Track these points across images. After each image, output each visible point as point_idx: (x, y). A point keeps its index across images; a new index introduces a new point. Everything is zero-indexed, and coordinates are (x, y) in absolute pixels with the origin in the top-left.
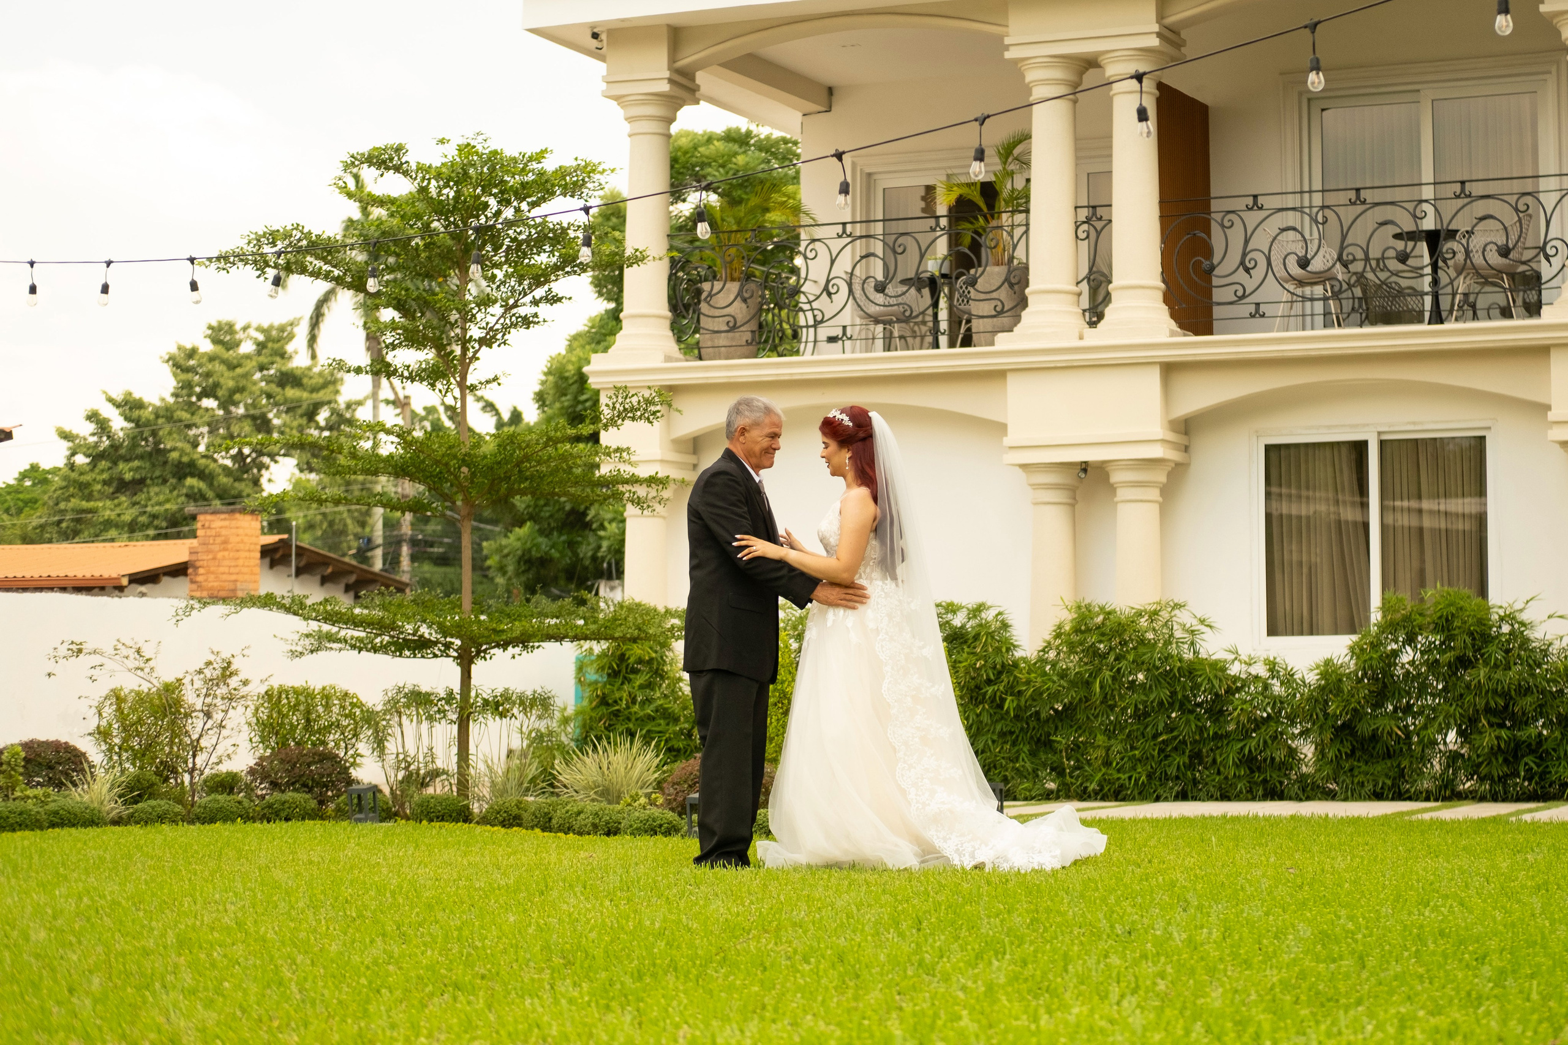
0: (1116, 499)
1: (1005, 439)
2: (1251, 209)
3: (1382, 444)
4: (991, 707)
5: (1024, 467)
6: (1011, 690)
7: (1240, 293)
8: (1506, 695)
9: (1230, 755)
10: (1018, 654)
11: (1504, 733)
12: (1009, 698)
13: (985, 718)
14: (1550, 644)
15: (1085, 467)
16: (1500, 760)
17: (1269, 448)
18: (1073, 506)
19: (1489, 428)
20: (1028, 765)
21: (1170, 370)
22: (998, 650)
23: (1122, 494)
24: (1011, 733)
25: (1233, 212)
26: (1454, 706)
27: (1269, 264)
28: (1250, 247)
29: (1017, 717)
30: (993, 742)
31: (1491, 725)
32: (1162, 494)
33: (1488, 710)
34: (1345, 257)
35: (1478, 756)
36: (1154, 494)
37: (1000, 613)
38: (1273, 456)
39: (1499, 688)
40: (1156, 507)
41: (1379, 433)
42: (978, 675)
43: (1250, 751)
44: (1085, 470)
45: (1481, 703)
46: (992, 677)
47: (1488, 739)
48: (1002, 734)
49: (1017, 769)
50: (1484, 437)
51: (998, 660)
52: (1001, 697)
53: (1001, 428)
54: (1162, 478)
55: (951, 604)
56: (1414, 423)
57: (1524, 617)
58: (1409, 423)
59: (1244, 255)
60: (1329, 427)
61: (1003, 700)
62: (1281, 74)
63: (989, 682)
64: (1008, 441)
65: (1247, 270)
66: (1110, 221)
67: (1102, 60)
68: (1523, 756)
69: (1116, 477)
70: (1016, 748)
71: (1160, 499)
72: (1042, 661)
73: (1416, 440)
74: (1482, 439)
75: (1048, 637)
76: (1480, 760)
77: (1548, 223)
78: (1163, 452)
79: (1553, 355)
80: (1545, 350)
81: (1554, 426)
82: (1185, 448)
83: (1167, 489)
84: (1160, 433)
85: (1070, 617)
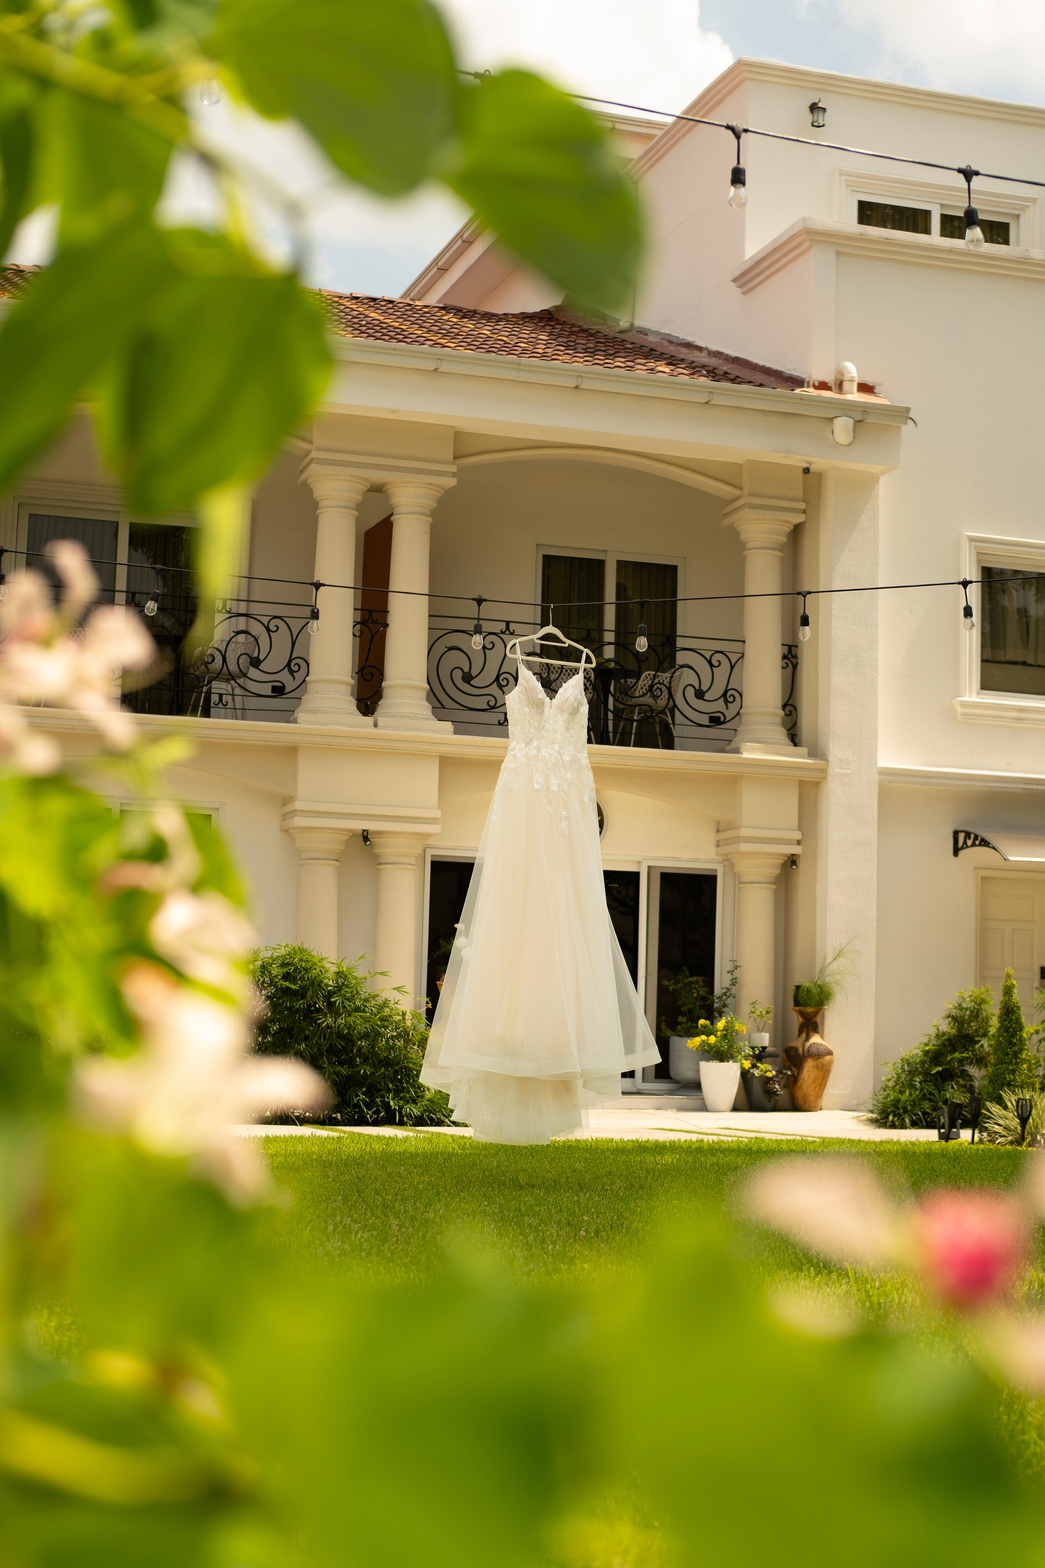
19: (219, 809)
77: (293, 644)
79: (302, 755)
80: (292, 750)
81: (298, 814)
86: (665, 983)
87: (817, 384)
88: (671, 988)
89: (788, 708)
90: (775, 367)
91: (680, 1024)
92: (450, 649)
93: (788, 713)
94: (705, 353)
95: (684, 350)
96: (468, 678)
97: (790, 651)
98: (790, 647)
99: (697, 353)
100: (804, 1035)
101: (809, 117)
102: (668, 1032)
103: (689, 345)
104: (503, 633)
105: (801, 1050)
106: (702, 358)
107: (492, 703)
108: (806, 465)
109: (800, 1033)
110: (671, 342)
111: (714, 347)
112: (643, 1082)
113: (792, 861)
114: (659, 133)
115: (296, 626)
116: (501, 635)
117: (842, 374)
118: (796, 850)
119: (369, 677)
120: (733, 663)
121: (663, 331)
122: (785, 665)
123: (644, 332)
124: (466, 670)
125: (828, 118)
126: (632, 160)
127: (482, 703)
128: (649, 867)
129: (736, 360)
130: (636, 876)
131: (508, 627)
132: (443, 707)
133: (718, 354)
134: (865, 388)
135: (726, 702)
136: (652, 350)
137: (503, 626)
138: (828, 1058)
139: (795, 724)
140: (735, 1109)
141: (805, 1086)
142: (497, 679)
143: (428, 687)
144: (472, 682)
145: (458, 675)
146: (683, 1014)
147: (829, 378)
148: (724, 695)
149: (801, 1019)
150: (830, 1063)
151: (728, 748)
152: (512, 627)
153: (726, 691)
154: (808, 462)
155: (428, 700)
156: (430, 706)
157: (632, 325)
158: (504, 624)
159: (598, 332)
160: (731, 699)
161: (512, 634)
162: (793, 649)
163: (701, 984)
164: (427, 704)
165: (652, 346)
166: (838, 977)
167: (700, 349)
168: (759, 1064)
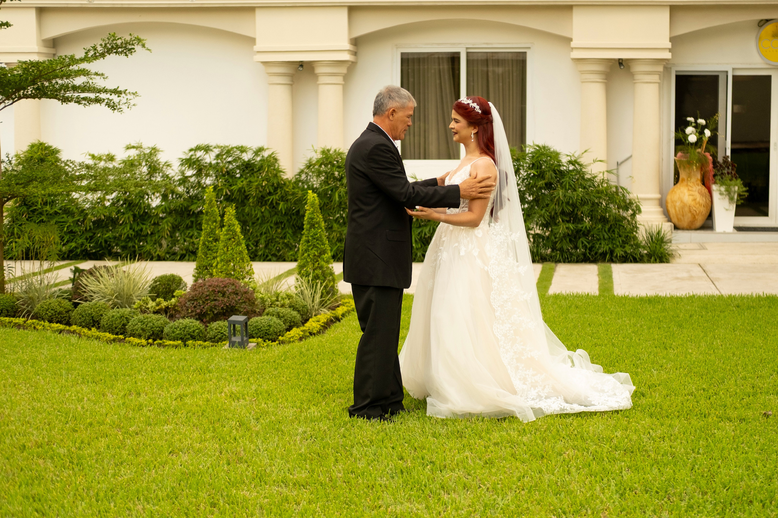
0: (318, 82)
1: (255, 47)
3: (468, 53)
4: (270, 208)
5: (265, 63)
6: (282, 198)
8: (574, 205)
10: (285, 177)
11: (571, 226)
12: (282, 204)
13: (267, 214)
14: (596, 177)
15: (301, 64)
16: (568, 240)
17: (403, 55)
18: (291, 85)
19: (529, 48)
20: (292, 241)
21: (353, 9)
22: (276, 176)
23: (322, 80)
24: (282, 223)
26: (544, 211)
29: (286, 214)
30: (271, 227)
31: (563, 221)
32: (344, 80)
33: (563, 213)
35: (555, 238)
36: (340, 80)
37: (272, 154)
38: (405, 58)
39: (571, 202)
40: (340, 87)
41: (467, 48)
42: (264, 190)
43: (425, 234)
44: (302, 66)
45: (559, 209)
46: (272, 191)
47: (562, 228)
48: (276, 223)
49: (286, 243)
50: (525, 53)
51: (275, 181)
52: (276, 203)
53: (252, 41)
54: (343, 70)
55: (242, 147)
56: (487, 44)
57: (582, 161)
58: (484, 43)
60: (438, 44)
61: (278, 204)
63: (270, 194)
64: (256, 48)
68: (579, 238)
69: (319, 70)
70: (284, 231)
71: (343, 83)
72: (298, 181)
75: (302, 168)
76: (557, 240)
78: (347, 57)
79: (575, 10)
80: (569, 8)
81: (574, 50)
82: (355, 54)
83: (347, 78)
84: (347, 46)
85: (316, 156)
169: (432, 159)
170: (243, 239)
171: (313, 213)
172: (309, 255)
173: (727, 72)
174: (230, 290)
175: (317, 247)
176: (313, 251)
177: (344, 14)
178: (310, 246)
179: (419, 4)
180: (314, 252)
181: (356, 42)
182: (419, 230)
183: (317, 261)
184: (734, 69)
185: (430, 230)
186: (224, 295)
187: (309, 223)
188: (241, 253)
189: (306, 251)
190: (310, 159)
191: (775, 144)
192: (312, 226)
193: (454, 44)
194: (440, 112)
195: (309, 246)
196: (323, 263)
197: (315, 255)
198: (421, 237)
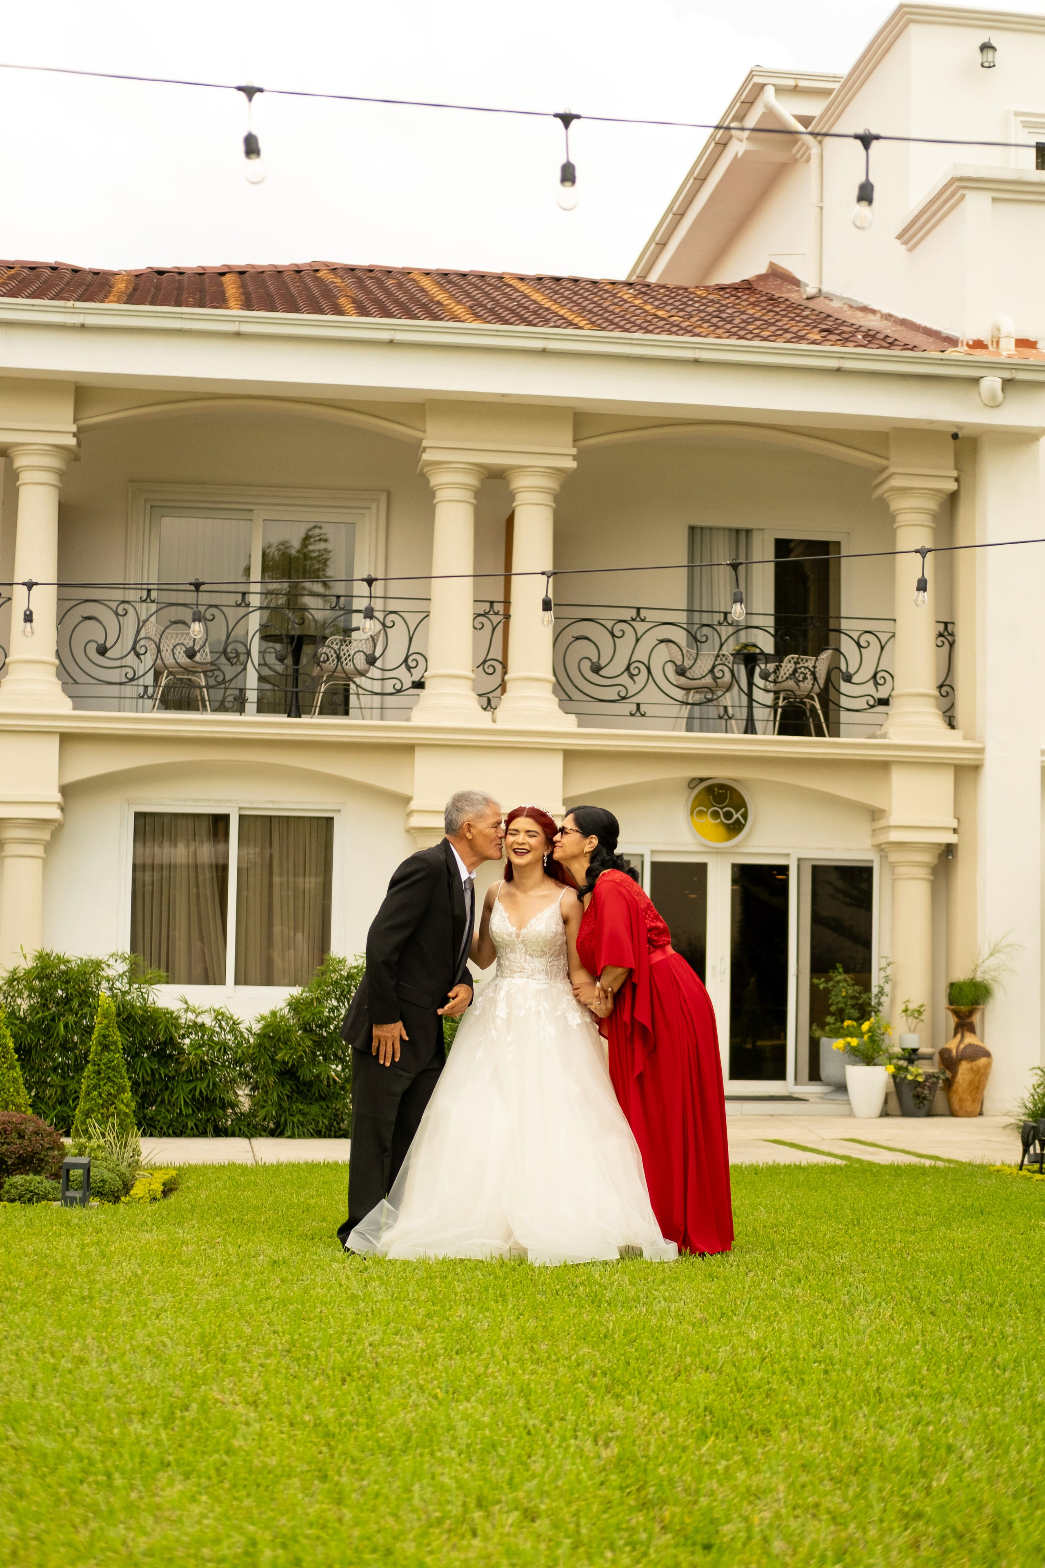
0: (3, 854)
2: (145, 601)
3: (241, 817)
7: (130, 676)
9: (181, 1094)
17: (138, 816)
19: (339, 811)
21: (67, 739)
23: (12, 849)
25: (128, 602)
27: (159, 651)
28: (143, 634)
32: (45, 851)
34: (229, 650)
36: (38, 850)
38: (141, 821)
40: (40, 862)
41: (240, 808)
43: (201, 1092)
50: (332, 819)
54: (46, 835)
56: (273, 802)
58: (268, 802)
59: (135, 642)
60: (195, 800)
62: (131, 481)
65: (138, 655)
66: (10, 599)
67: (14, 452)
69: (9, 833)
71: (44, 855)
73: (271, 817)
74: (330, 820)
77: (411, 639)
78: (55, 813)
79: (419, 754)
80: (409, 749)
81: (415, 814)
82: (62, 809)
83: (49, 847)
84: (58, 798)
85: (28, 964)
86: (815, 981)
87: (971, 343)
88: (821, 987)
89: (944, 689)
90: (935, 327)
91: (829, 1024)
92: (578, 638)
93: (944, 694)
94: (878, 315)
95: (860, 314)
96: (597, 669)
97: (946, 628)
98: (946, 624)
99: (871, 317)
100: (959, 1036)
101: (978, 57)
102: (818, 1033)
103: (865, 309)
104: (633, 620)
105: (954, 1052)
106: (872, 323)
107: (623, 694)
108: (955, 430)
109: (955, 1034)
110: (851, 307)
111: (885, 310)
112: (796, 1084)
113: (948, 851)
114: (836, 86)
115: (413, 620)
116: (632, 623)
117: (999, 330)
118: (952, 839)
119: (491, 670)
120: (883, 643)
121: (845, 295)
122: (940, 644)
123: (829, 298)
124: (595, 660)
125: (999, 57)
126: (814, 117)
127: (611, 693)
128: (799, 860)
129: (904, 323)
130: (784, 869)
131: (638, 614)
132: (571, 699)
133: (888, 317)
134: (1024, 344)
135: (876, 684)
136: (829, 316)
137: (633, 613)
138: (983, 1061)
139: (953, 705)
140: (885, 1113)
141: (960, 1090)
142: (628, 669)
143: (553, 679)
144: (601, 673)
145: (586, 666)
146: (832, 1014)
147: (985, 337)
148: (874, 677)
149: (956, 1019)
150: (988, 1066)
151: (879, 733)
152: (643, 613)
153: (876, 674)
154: (957, 427)
155: (555, 692)
156: (557, 700)
157: (820, 290)
158: (635, 610)
159: (787, 300)
160: (881, 681)
161: (643, 620)
162: (949, 626)
163: (851, 982)
164: (553, 697)
165: (829, 312)
166: (993, 973)
167: (873, 312)
168: (910, 1068)
169: (179, 983)
170: (17, 1060)
171: (107, 1027)
172: (100, 1094)
173: (642, 856)
174: (31, 1129)
175: (113, 1082)
176: (105, 1088)
177: (55, 742)
178: (102, 1079)
179: (176, 734)
180: (107, 1088)
181: (65, 790)
182: (191, 1086)
183: (114, 1103)
184: (653, 852)
185: (208, 1086)
186: (21, 1136)
187: (100, 1043)
188: (15, 1080)
189: (96, 1087)
190: (15, 970)
191: (714, 967)
192: (106, 1048)
193: (220, 801)
194: (194, 908)
195: (99, 1080)
196: (122, 1107)
197: (110, 1094)
198: (193, 1098)
